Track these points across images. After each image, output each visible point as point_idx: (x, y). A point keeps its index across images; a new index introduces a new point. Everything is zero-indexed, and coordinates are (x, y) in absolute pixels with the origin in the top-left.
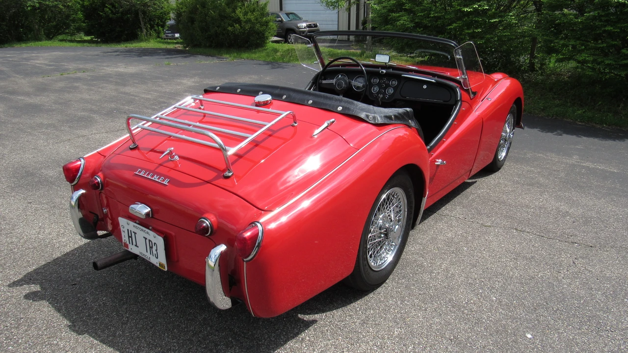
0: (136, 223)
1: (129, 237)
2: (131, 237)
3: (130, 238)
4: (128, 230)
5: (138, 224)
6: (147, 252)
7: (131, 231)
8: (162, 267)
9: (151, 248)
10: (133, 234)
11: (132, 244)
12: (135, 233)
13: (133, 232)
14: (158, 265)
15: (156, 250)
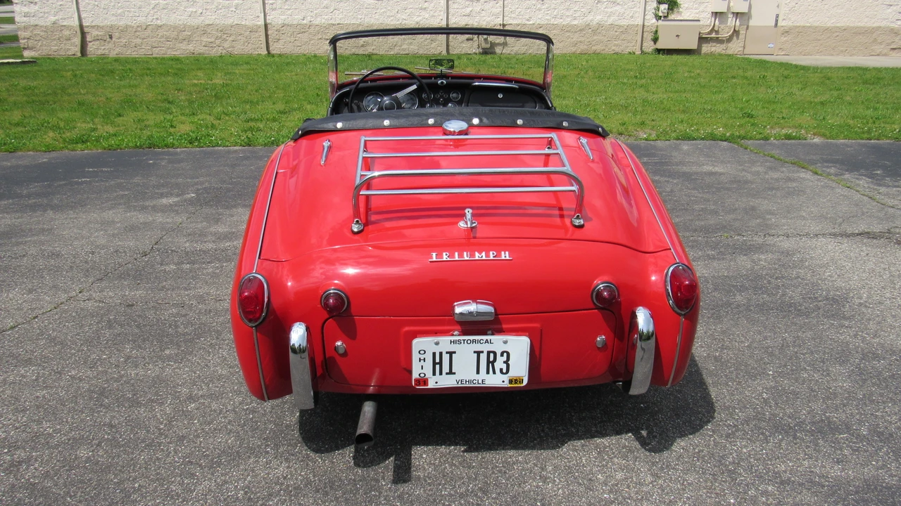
0: (453, 335)
1: (434, 364)
2: (441, 363)
3: (438, 366)
4: (434, 354)
5: (459, 335)
6: (478, 372)
7: (441, 354)
8: (516, 383)
9: (491, 363)
10: (446, 358)
11: (441, 373)
12: (451, 354)
13: (447, 353)
14: (506, 384)
15: (507, 362)
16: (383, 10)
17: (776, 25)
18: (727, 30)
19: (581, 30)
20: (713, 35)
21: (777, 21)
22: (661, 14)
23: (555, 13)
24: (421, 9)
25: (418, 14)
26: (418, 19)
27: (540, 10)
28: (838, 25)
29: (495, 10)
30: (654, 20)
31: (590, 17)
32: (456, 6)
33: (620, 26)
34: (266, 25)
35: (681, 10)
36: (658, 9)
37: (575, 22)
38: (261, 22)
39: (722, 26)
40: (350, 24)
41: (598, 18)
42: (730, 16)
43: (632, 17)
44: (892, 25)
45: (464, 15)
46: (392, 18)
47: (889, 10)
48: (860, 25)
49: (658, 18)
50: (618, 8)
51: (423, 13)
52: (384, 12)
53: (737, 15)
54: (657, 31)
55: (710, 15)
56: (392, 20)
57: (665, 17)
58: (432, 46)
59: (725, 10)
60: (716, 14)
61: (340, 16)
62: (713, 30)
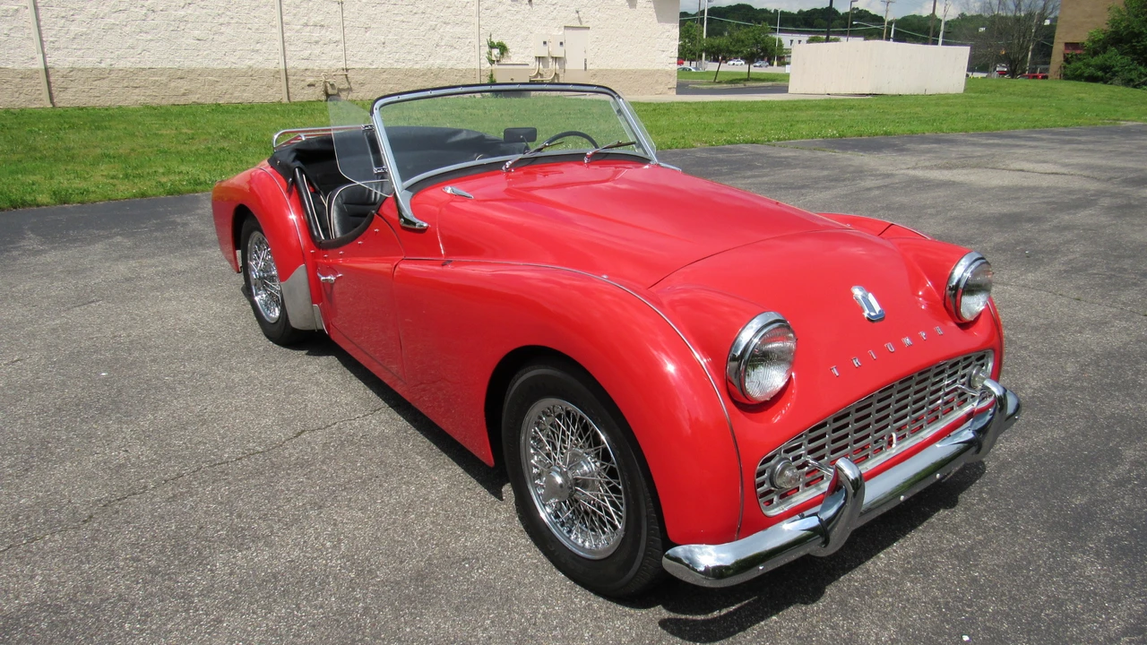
16: (205, 53)
17: (586, 68)
18: (549, 74)
19: (423, 75)
20: (539, 78)
21: (585, 64)
22: (494, 59)
23: (397, 57)
24: (253, 51)
25: (249, 56)
26: (250, 63)
27: (382, 53)
28: (631, 68)
29: (335, 54)
30: (489, 65)
31: (431, 61)
32: (292, 48)
33: (459, 70)
34: (46, 70)
35: (510, 54)
36: (490, 53)
37: (417, 67)
38: (39, 65)
39: (545, 70)
40: (165, 69)
41: (438, 62)
42: (551, 60)
43: (469, 61)
44: (667, 68)
45: (303, 59)
46: (219, 61)
47: (663, 56)
48: (646, 68)
49: (492, 62)
50: (455, 52)
51: (256, 56)
52: (208, 54)
53: (556, 59)
54: (492, 75)
55: (534, 60)
56: (218, 64)
57: (498, 61)
58: (270, 93)
59: (546, 55)
60: (539, 59)
61: (151, 59)
62: (539, 74)
